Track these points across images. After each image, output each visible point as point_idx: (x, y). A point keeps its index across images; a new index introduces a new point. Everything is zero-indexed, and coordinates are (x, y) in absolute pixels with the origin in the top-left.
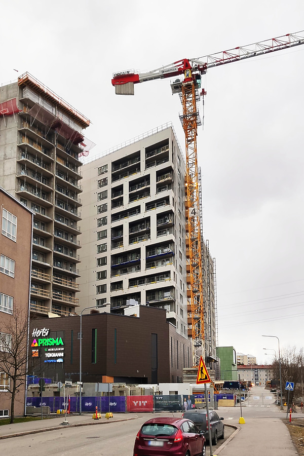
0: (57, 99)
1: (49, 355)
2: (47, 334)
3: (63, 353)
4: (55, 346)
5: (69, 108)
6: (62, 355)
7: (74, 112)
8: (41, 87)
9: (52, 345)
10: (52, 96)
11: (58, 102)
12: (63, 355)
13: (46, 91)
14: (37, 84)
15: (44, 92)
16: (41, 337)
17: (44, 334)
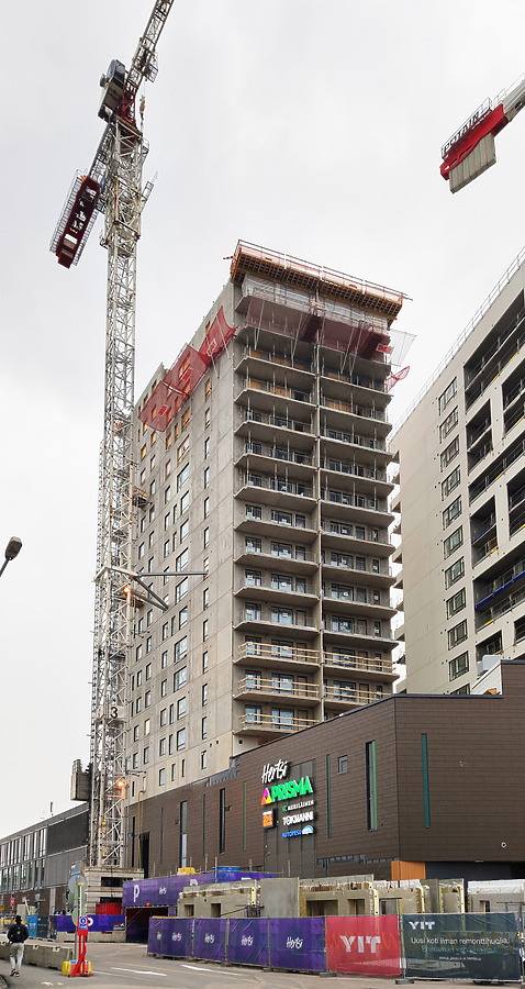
0: (315, 274)
1: (288, 820)
2: (284, 774)
3: (311, 813)
4: (299, 797)
5: (347, 284)
6: (309, 816)
7: (359, 288)
8: (275, 261)
9: (293, 798)
10: (303, 270)
11: (318, 279)
12: (311, 818)
13: (286, 265)
14: (264, 257)
15: (281, 268)
16: (275, 781)
17: (280, 773)
